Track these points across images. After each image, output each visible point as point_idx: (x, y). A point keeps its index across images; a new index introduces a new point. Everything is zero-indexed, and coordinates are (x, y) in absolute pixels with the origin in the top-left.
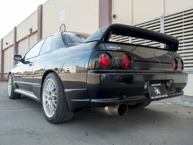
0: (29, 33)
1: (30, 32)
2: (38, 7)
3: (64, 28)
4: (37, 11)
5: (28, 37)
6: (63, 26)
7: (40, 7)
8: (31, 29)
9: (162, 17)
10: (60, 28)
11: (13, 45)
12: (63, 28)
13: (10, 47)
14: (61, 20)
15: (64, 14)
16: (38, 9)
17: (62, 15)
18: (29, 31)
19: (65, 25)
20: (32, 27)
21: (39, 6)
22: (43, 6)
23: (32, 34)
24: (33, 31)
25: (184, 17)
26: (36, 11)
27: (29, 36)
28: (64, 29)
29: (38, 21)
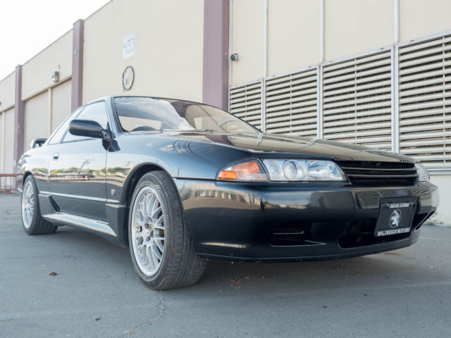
0: (52, 82)
1: (54, 79)
2: (74, 24)
3: (132, 75)
4: (72, 32)
5: (50, 91)
6: (130, 70)
7: (79, 24)
8: (57, 74)
9: (320, 67)
10: (123, 75)
11: (13, 107)
12: (129, 74)
13: (5, 111)
14: (125, 56)
15: (132, 45)
16: (74, 29)
17: (128, 47)
18: (53, 77)
19: (133, 69)
20: (59, 67)
21: (77, 22)
22: (85, 23)
23: (59, 84)
24: (62, 77)
25: (356, 68)
26: (68, 32)
27: (52, 88)
28: (132, 78)
29: (74, 56)
